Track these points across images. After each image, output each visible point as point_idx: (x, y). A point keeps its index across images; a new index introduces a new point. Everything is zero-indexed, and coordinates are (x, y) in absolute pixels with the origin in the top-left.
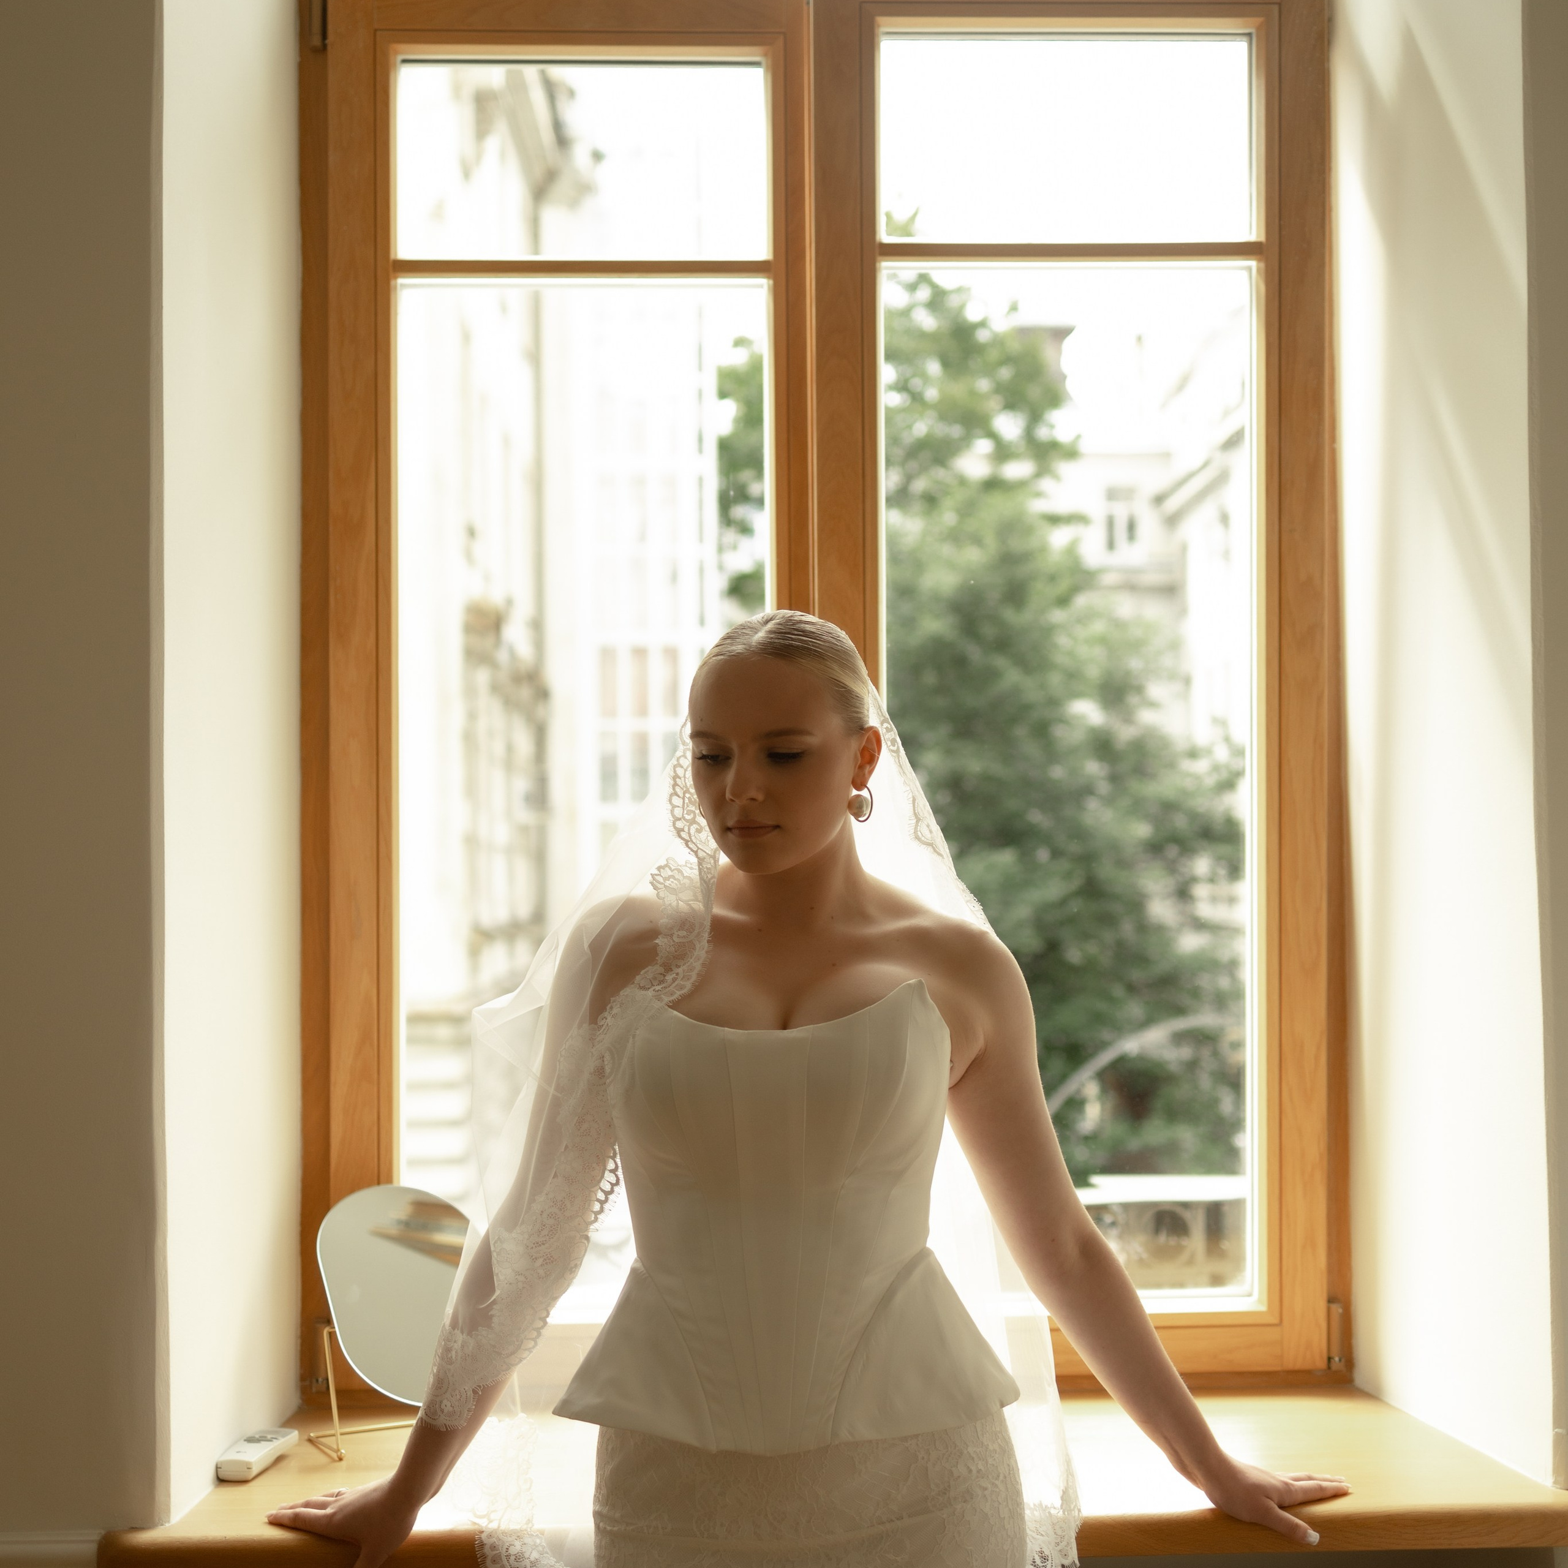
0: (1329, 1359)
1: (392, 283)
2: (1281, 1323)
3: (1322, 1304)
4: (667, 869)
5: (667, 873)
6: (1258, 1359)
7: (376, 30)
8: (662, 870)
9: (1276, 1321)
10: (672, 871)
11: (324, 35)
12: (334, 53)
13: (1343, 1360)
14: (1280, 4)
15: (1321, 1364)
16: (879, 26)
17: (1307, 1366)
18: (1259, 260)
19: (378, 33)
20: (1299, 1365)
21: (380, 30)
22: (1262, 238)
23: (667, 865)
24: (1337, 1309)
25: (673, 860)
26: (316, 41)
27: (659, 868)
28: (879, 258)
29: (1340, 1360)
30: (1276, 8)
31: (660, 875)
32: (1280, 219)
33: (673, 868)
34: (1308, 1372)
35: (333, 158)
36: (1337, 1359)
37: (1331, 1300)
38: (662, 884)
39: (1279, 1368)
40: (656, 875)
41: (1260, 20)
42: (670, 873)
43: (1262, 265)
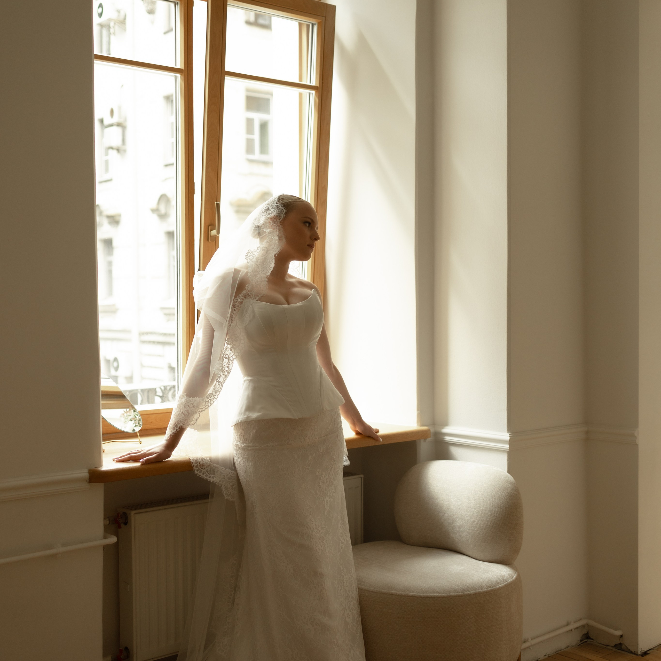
4: (249, 253)
5: (249, 254)
8: (248, 254)
10: (250, 253)
14: (325, 17)
22: (318, 85)
23: (249, 252)
25: (250, 250)
27: (247, 253)
31: (247, 255)
32: (322, 81)
33: (250, 252)
38: (248, 258)
40: (247, 256)
42: (250, 254)
43: (316, 92)
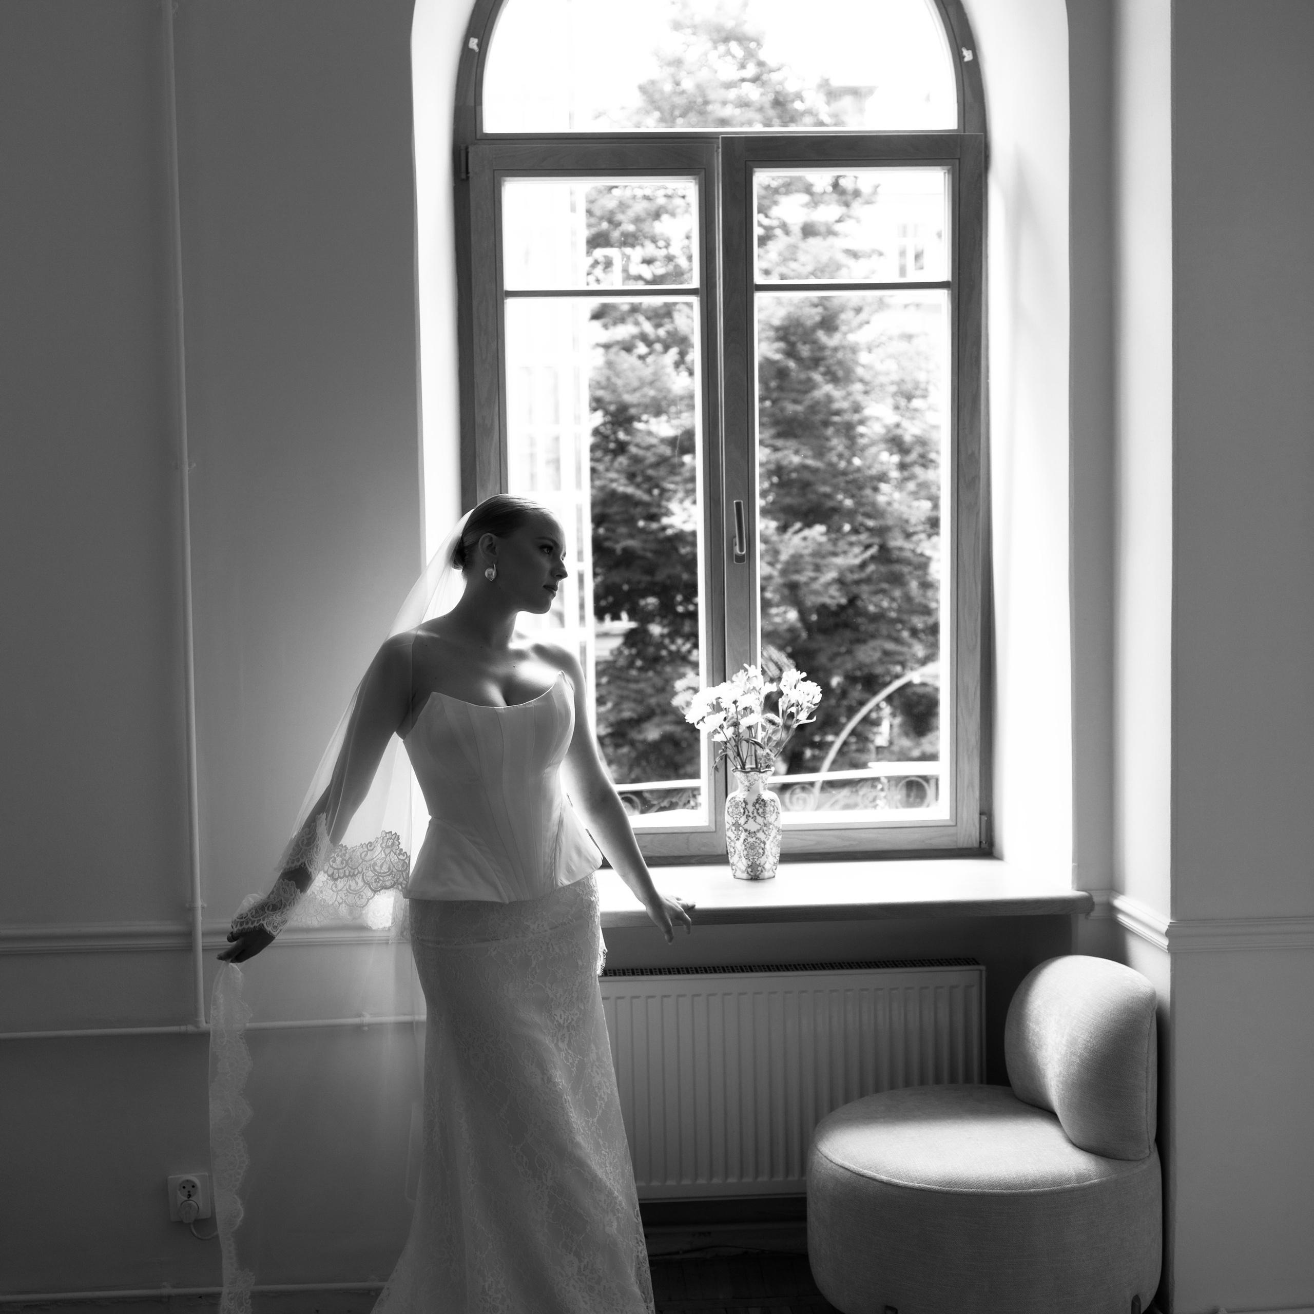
0: (980, 842)
1: (505, 301)
2: (956, 825)
3: (977, 816)
6: (944, 842)
7: (494, 170)
9: (953, 824)
11: (467, 172)
12: (473, 183)
13: (987, 843)
14: (959, 159)
15: (976, 845)
16: (755, 172)
17: (969, 846)
18: (948, 290)
19: (495, 172)
20: (965, 846)
21: (496, 170)
22: (950, 279)
24: (984, 818)
26: (463, 176)
28: (755, 292)
29: (986, 843)
30: (957, 161)
32: (959, 270)
34: (970, 849)
35: (474, 238)
36: (984, 842)
37: (981, 813)
39: (955, 847)
41: (949, 167)
43: (950, 292)
